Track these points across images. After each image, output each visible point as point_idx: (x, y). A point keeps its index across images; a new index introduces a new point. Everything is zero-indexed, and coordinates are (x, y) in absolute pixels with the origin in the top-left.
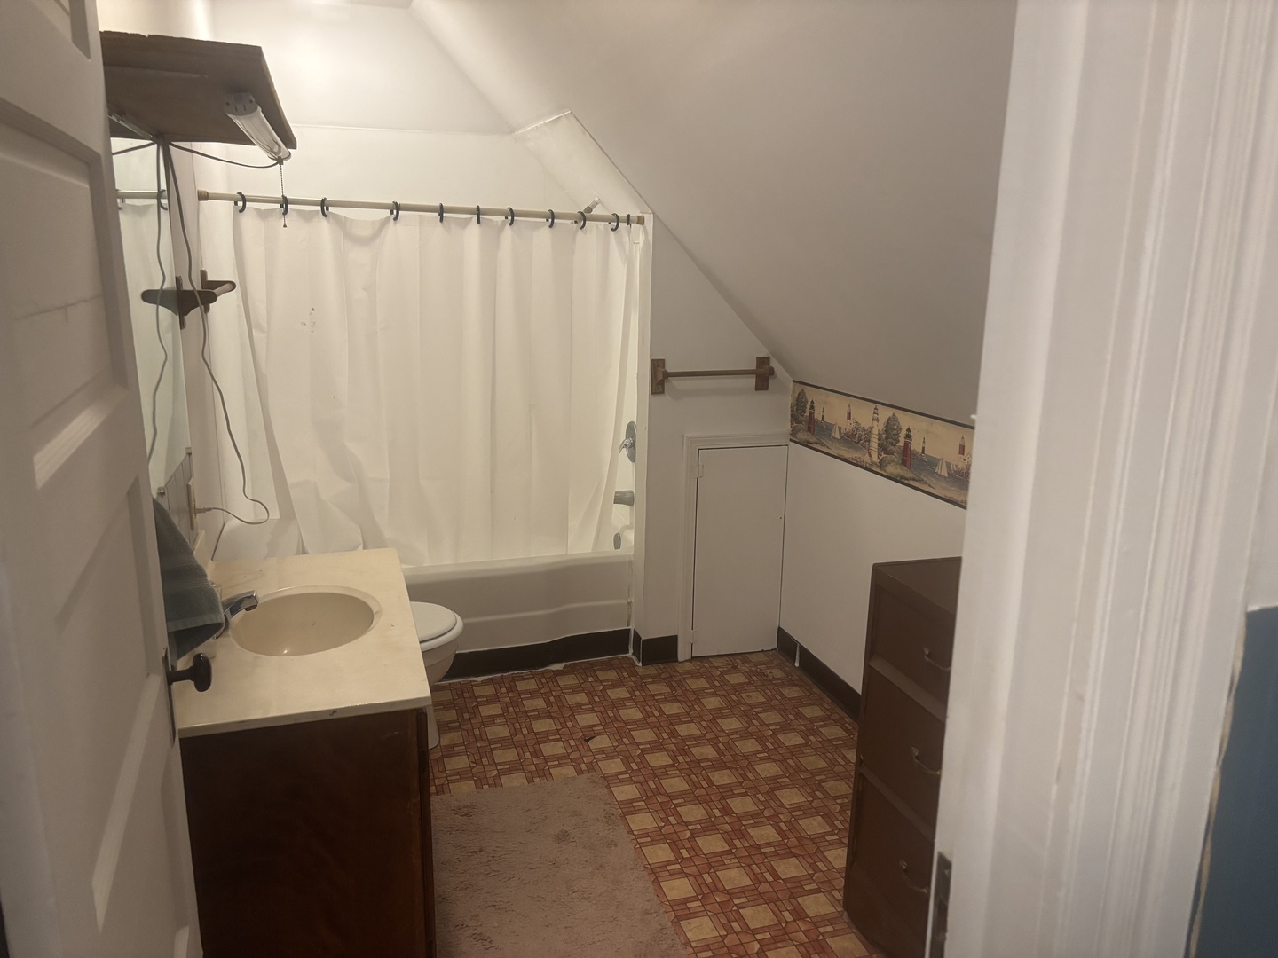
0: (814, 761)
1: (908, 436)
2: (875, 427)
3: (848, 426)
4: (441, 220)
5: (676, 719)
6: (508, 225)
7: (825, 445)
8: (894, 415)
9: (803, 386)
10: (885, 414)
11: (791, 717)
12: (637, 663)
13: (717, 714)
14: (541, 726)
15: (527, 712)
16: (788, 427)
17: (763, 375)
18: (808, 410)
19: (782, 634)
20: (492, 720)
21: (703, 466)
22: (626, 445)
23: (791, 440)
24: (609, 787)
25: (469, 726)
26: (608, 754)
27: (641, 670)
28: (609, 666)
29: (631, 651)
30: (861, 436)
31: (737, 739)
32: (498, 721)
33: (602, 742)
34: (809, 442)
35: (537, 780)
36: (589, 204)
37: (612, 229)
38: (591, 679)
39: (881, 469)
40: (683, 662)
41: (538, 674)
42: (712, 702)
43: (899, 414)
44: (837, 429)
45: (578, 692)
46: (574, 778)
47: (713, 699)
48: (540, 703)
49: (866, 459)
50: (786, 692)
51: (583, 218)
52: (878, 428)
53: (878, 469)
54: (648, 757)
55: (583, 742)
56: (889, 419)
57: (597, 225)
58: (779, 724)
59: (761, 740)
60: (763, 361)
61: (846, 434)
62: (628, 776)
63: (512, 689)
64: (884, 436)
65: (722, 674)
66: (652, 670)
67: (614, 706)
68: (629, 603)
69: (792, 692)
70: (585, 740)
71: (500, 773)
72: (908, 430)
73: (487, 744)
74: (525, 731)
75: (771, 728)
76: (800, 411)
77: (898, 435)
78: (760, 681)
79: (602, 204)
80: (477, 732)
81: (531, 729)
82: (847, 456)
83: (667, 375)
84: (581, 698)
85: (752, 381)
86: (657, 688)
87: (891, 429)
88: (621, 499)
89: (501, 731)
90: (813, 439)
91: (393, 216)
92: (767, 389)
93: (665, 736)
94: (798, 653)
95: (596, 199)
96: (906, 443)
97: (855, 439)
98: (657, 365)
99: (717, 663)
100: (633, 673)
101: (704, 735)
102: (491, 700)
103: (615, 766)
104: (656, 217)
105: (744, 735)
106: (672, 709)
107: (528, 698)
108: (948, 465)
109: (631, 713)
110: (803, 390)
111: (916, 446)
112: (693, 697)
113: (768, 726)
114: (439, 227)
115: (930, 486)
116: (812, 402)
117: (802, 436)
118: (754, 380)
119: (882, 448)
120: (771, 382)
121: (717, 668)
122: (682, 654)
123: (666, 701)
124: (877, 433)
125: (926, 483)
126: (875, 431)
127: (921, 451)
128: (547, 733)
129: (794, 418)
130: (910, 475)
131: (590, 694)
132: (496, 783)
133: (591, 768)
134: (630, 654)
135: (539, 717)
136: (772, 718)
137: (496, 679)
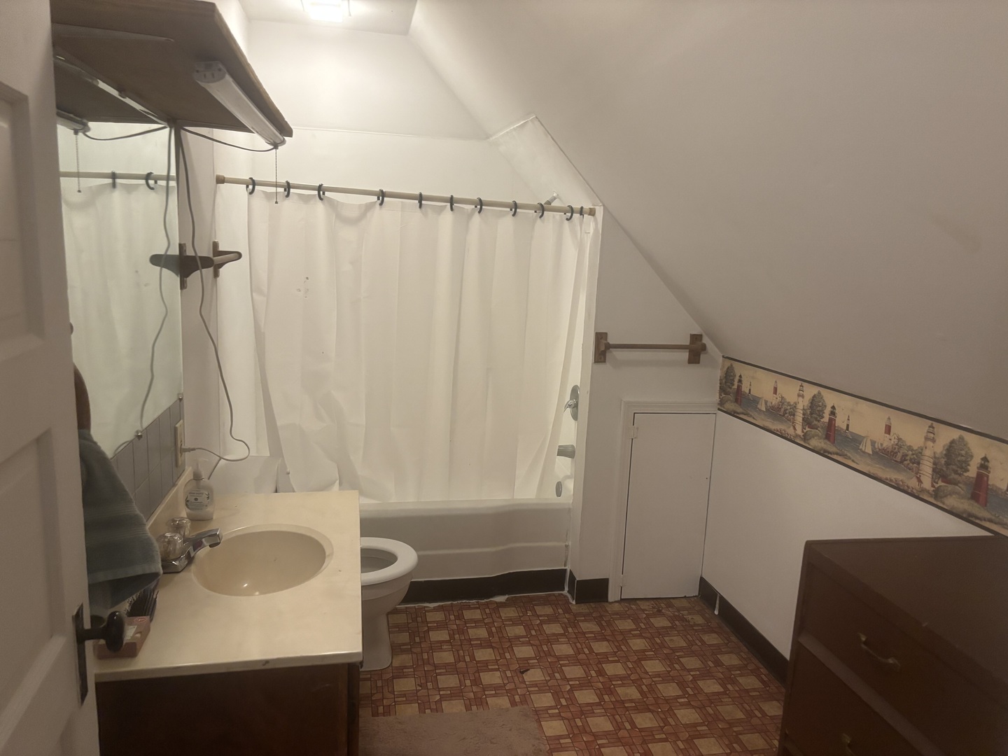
0: (731, 711)
1: (833, 413)
2: (801, 402)
3: (774, 400)
4: (420, 206)
5: (604, 658)
6: (477, 213)
7: (751, 416)
8: (819, 393)
9: (733, 362)
10: (810, 391)
11: (710, 663)
12: (571, 600)
13: (642, 656)
14: (483, 655)
15: (470, 640)
16: (716, 398)
17: (696, 350)
18: (736, 383)
19: (703, 583)
20: (439, 646)
21: (638, 428)
22: (570, 406)
23: (719, 409)
24: (539, 721)
25: (419, 650)
26: (541, 688)
27: (575, 608)
28: (546, 601)
29: (566, 589)
30: (786, 410)
31: (660, 683)
32: (445, 647)
33: (535, 675)
34: (735, 412)
35: (474, 708)
36: (548, 199)
37: (567, 219)
38: (529, 613)
39: (805, 442)
40: (612, 602)
41: (484, 604)
42: (638, 644)
43: (825, 392)
44: (763, 402)
45: (517, 625)
46: (507, 710)
47: (638, 641)
48: (482, 633)
49: (791, 431)
50: (706, 638)
51: (542, 209)
52: (803, 404)
53: (802, 441)
54: (577, 694)
55: (519, 674)
56: (814, 396)
57: (554, 217)
58: (698, 670)
59: (682, 685)
60: (696, 338)
61: (772, 407)
62: (557, 711)
63: (460, 617)
64: (808, 412)
65: (648, 616)
66: (584, 608)
67: (548, 641)
68: (567, 546)
69: (712, 639)
70: (520, 672)
71: (442, 698)
72: (833, 407)
73: (433, 668)
74: (468, 659)
75: (692, 673)
76: (728, 384)
77: (822, 411)
78: (682, 626)
79: (560, 199)
80: (425, 656)
81: (473, 658)
82: (772, 427)
83: (609, 347)
84: (519, 630)
85: (685, 355)
86: (589, 627)
87: (815, 406)
88: (564, 452)
89: (446, 657)
90: (740, 410)
91: (379, 202)
92: (699, 363)
93: (593, 673)
94: (718, 602)
95: (555, 195)
96: (830, 420)
97: (780, 412)
98: (600, 337)
99: (644, 605)
100: (568, 610)
101: (629, 675)
102: (441, 626)
103: (545, 700)
104: (605, 209)
105: (666, 678)
106: (601, 647)
107: (473, 627)
108: (873, 443)
109: (564, 649)
110: (732, 365)
111: (840, 422)
112: (620, 638)
113: (689, 671)
114: (418, 212)
115: (853, 461)
116: (740, 376)
117: (730, 406)
118: (688, 354)
119: (807, 422)
120: (703, 357)
121: (643, 610)
122: (613, 595)
123: (595, 639)
124: (802, 408)
125: (850, 458)
126: (800, 406)
127: (845, 428)
128: (486, 663)
129: (723, 390)
130: (833, 449)
131: (528, 628)
132: (438, 709)
133: (524, 700)
134: (565, 592)
135: (481, 646)
136: (692, 663)
137: (446, 606)
